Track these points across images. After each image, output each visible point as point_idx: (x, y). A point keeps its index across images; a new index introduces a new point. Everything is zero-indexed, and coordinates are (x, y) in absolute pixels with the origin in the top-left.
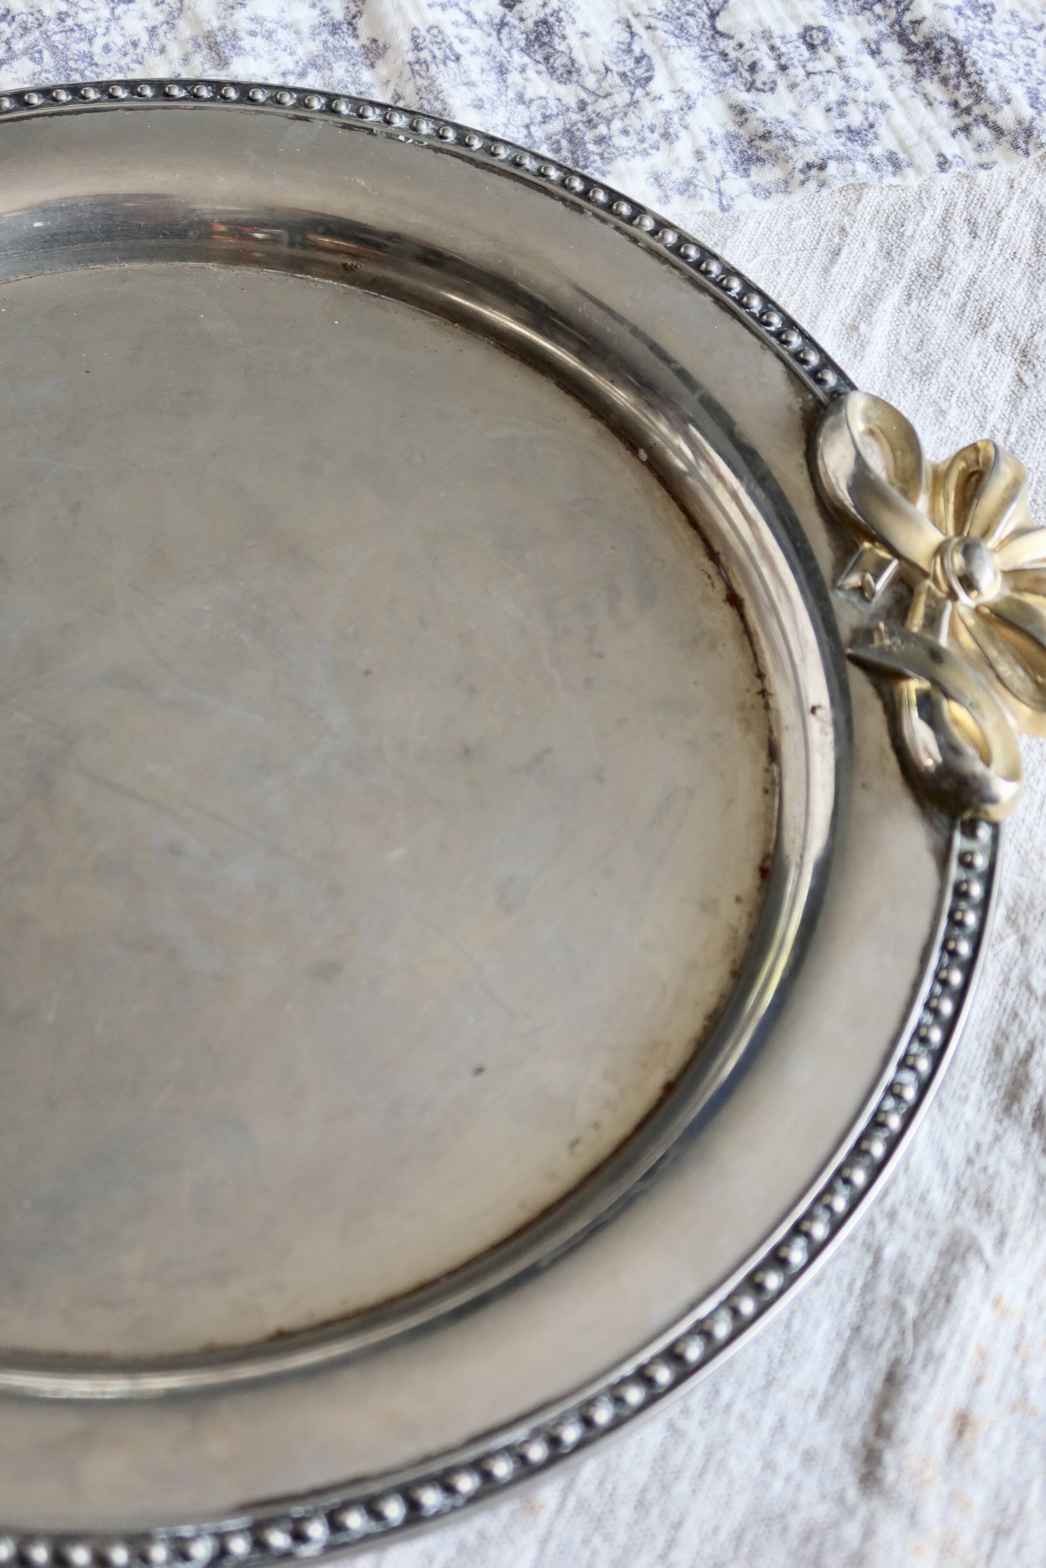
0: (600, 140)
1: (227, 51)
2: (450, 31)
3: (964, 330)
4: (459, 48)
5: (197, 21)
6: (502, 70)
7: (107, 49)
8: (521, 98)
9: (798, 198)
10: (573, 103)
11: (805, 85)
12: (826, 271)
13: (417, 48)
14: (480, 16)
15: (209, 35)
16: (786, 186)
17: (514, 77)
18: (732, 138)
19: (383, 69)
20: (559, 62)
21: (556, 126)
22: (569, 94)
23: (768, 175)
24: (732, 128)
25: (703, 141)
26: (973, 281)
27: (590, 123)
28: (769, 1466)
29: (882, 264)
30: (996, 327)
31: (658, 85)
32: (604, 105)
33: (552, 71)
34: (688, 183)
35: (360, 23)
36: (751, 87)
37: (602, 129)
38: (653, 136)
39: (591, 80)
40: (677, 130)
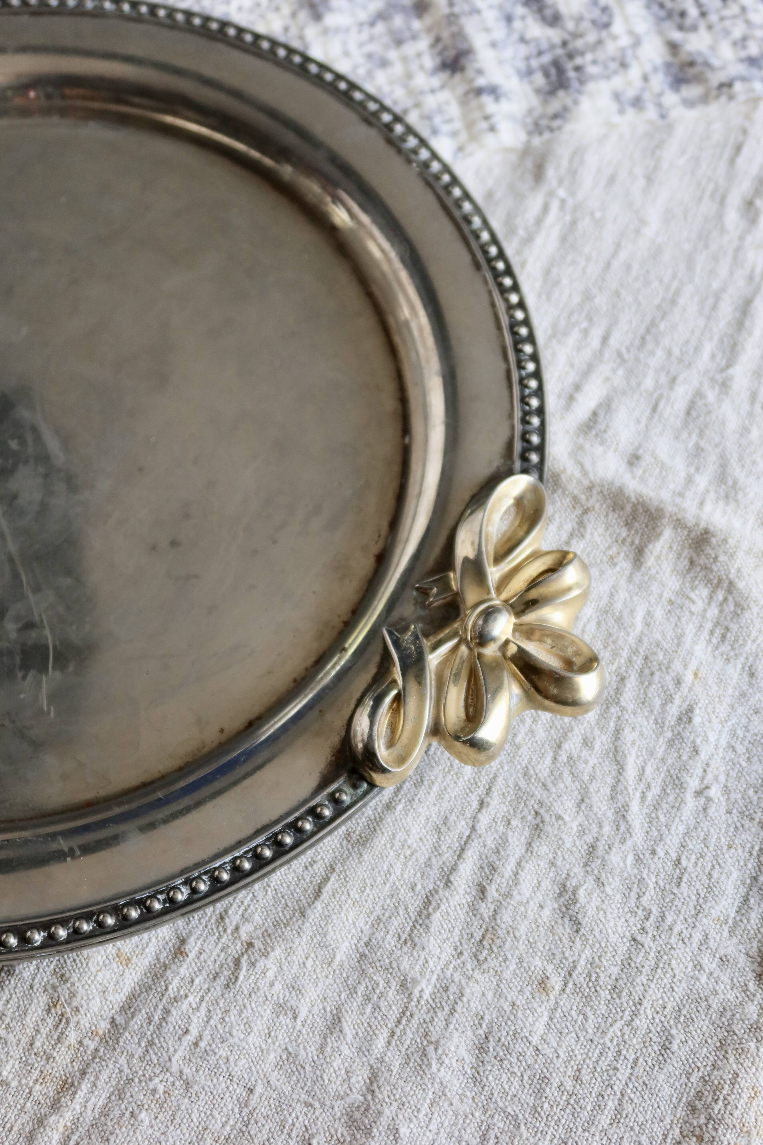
0: (578, 69)
1: (321, 9)
4: (481, 5)
6: (509, 19)
8: (523, 40)
9: (714, 109)
10: (557, 40)
11: (718, 27)
16: (705, 99)
17: (517, 24)
18: (668, 65)
19: (428, 20)
20: (548, 12)
21: (546, 59)
22: (555, 35)
23: (693, 91)
24: (668, 58)
25: (649, 68)
27: (571, 56)
28: (698, 966)
31: (618, 28)
32: (579, 44)
33: (543, 18)
34: (638, 99)
36: (681, 28)
38: (613, 66)
39: (570, 25)
40: (629, 59)
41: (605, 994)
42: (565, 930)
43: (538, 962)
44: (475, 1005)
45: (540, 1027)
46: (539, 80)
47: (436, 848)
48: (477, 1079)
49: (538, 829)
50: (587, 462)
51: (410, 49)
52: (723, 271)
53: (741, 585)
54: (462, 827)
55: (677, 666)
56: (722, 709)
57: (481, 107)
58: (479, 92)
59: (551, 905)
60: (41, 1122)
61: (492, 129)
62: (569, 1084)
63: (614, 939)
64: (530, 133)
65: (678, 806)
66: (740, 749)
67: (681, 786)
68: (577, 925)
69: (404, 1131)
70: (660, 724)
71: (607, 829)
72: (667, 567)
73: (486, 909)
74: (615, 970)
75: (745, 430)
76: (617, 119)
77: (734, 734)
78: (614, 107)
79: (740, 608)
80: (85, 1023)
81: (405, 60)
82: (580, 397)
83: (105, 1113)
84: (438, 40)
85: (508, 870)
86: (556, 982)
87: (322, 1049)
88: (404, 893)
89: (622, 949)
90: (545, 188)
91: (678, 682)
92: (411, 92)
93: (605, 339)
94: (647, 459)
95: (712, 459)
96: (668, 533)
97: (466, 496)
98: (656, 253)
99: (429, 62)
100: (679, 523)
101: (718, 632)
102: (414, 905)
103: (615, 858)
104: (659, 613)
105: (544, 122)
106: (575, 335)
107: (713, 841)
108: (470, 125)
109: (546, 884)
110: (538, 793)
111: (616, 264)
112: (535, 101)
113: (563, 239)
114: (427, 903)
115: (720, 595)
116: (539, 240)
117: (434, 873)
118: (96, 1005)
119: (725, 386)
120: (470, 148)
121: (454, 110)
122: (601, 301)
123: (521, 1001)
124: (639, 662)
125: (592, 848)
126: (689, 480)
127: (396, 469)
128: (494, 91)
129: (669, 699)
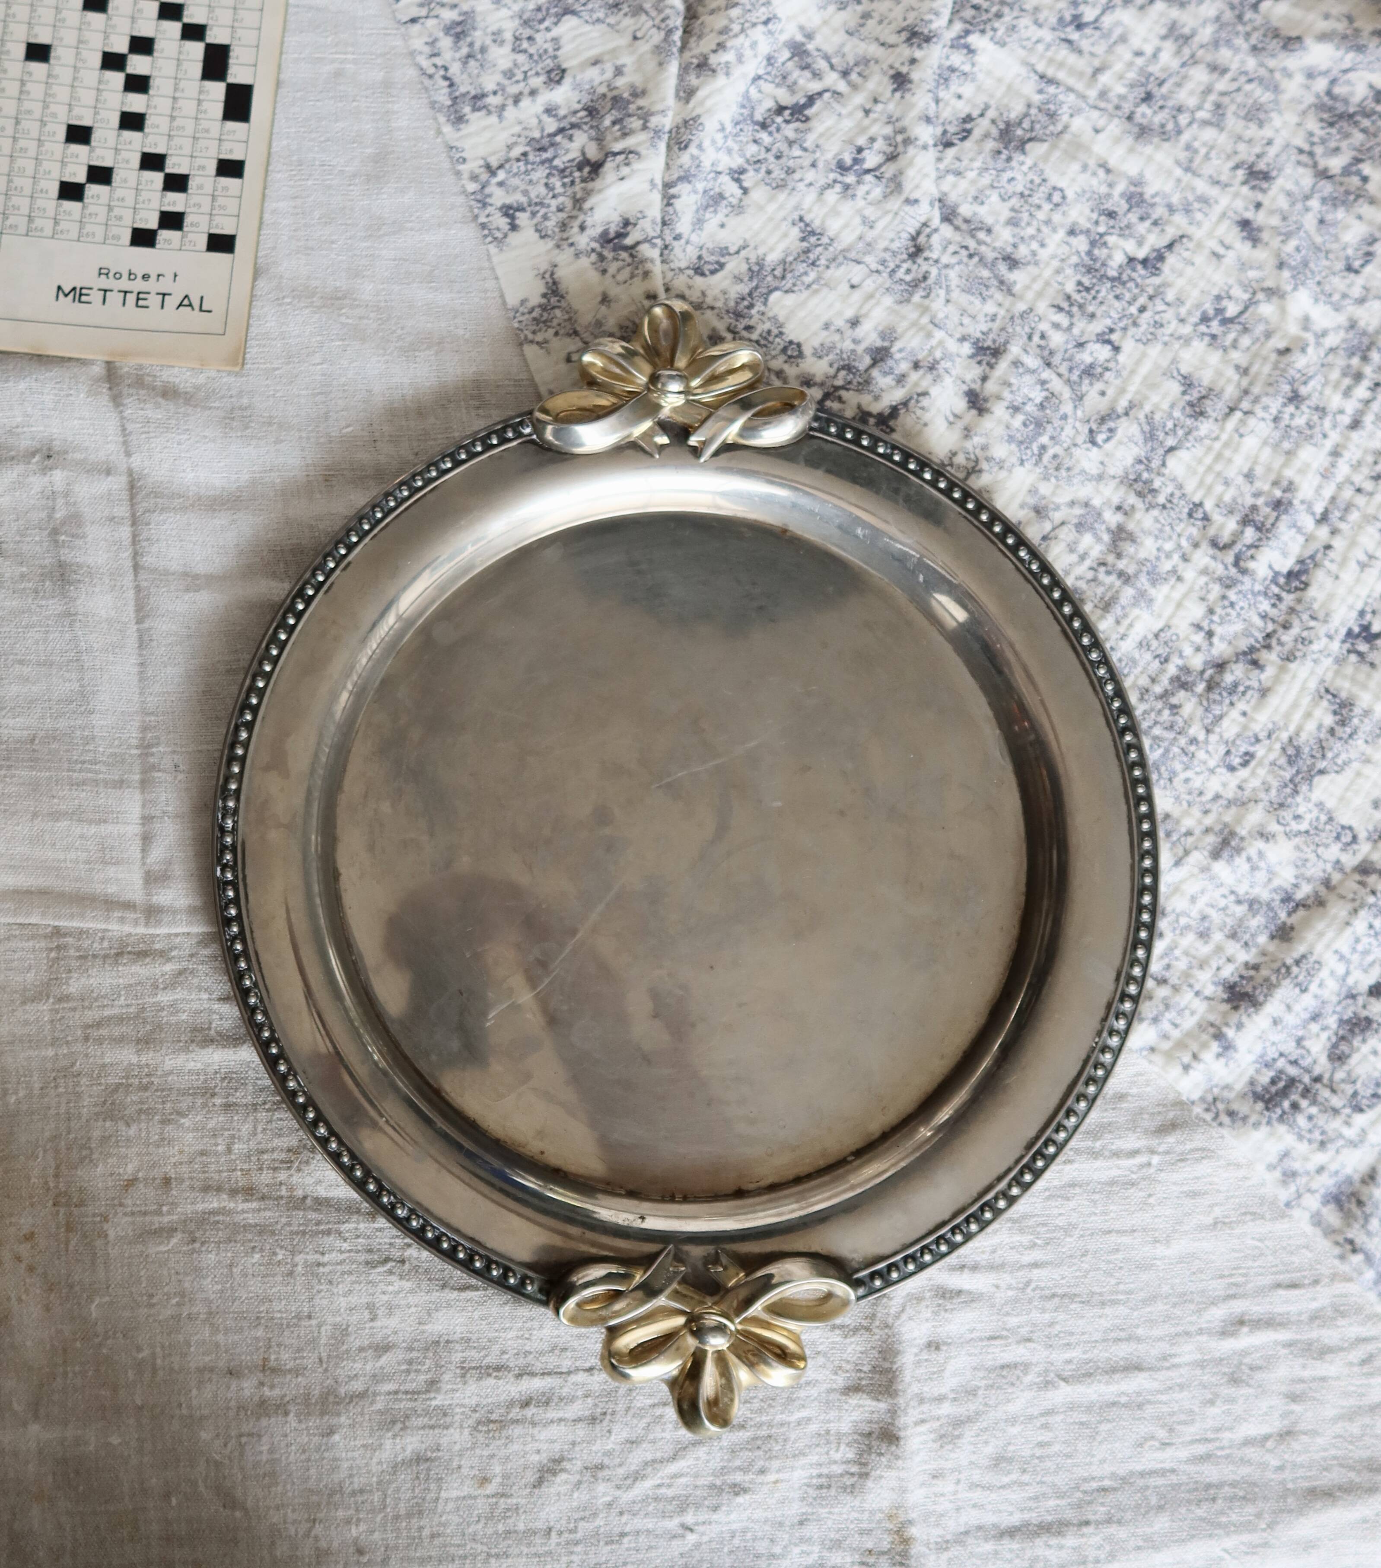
0: (1295, 1106)
1: (1226, 854)
2: (1324, 974)
3: (1284, 1389)
4: (1313, 988)
5: (1239, 820)
6: (1315, 1017)
7: (1187, 781)
8: (1299, 1041)
9: (1324, 1245)
10: (1317, 1071)
12: (1279, 1286)
13: (1297, 962)
14: (1350, 981)
15: (1232, 834)
16: (1329, 1232)
17: (1314, 1027)
18: (1349, 1181)
19: (1272, 947)
20: (1344, 1047)
21: (1293, 1071)
22: (1322, 1065)
23: (1332, 1216)
24: (1357, 1177)
25: (1333, 1167)
26: (1323, 1379)
27: (1306, 1092)
29: (1304, 1317)
30: (1296, 1408)
31: (1360, 1120)
32: (1324, 1093)
33: (1335, 1046)
34: (1294, 1174)
35: (1301, 912)
37: (1304, 1103)
38: (1317, 1136)
39: (1340, 1075)
40: (1332, 1148)
41: (501, 1528)
42: (531, 1477)
43: (497, 1469)
44: (444, 1441)
45: (455, 1494)
46: (1265, 1078)
47: (541, 1353)
48: (395, 1468)
49: (593, 1420)
50: (909, 1311)
51: (1233, 948)
52: (1157, 1332)
53: (870, 1484)
54: (566, 1364)
55: (775, 1464)
56: (759, 1514)
57: (1204, 1046)
58: (1219, 1036)
59: (544, 1458)
60: (219, 1189)
61: (1186, 1068)
62: (426, 1532)
63: (543, 1515)
64: (1202, 1099)
65: (664, 1515)
66: (736, 1542)
67: (682, 1509)
68: (539, 1483)
69: (336, 1437)
70: (723, 1471)
71: (621, 1471)
72: (856, 1416)
73: (515, 1413)
74: (521, 1527)
75: (1013, 1421)
76: (1260, 1168)
77: (744, 1531)
78: (1273, 1158)
79: (851, 1490)
80: (295, 1179)
81: (1219, 949)
82: (966, 1274)
83: (246, 1227)
84: (1256, 967)
85: (552, 1414)
86: (490, 1489)
87: (361, 1349)
88: (496, 1349)
89: (540, 1525)
90: (1154, 1142)
91: (762, 1471)
92: (1186, 975)
93: (1036, 1265)
94: (940, 1357)
95: (972, 1407)
96: (882, 1406)
97: (815, 1248)
98: (1145, 1266)
99: (1228, 972)
100: (893, 1412)
101: (823, 1480)
102: (491, 1360)
103: (601, 1487)
104: (813, 1427)
105: (1221, 1106)
106: (1026, 1239)
107: (653, 1554)
108: (1181, 1045)
109: (557, 1447)
110: (621, 1407)
111: (1113, 1238)
112: (1240, 1085)
113: (1112, 1183)
114: (498, 1368)
115: (854, 1469)
116: (1098, 1163)
117: (521, 1361)
118: (309, 1180)
119: (1047, 1384)
120: (1157, 1058)
121: (1189, 1022)
122: (1071, 1243)
123: (465, 1471)
124: (764, 1432)
125: (600, 1467)
126: (940, 1399)
127: (822, 1163)
128: (1227, 1047)
129: (744, 1470)
